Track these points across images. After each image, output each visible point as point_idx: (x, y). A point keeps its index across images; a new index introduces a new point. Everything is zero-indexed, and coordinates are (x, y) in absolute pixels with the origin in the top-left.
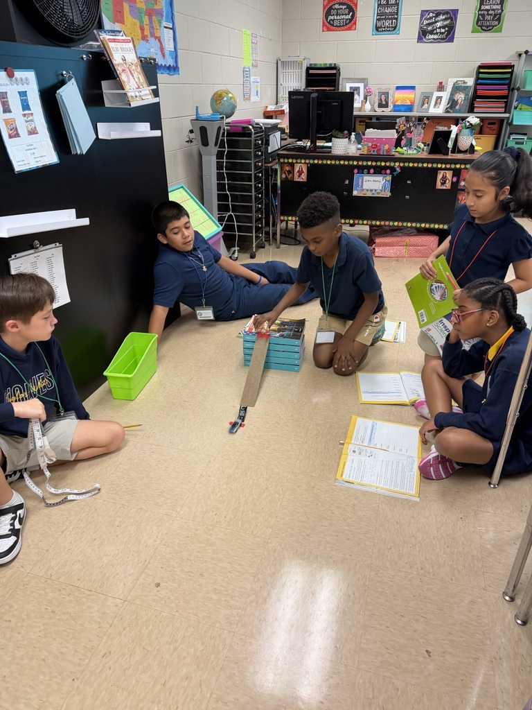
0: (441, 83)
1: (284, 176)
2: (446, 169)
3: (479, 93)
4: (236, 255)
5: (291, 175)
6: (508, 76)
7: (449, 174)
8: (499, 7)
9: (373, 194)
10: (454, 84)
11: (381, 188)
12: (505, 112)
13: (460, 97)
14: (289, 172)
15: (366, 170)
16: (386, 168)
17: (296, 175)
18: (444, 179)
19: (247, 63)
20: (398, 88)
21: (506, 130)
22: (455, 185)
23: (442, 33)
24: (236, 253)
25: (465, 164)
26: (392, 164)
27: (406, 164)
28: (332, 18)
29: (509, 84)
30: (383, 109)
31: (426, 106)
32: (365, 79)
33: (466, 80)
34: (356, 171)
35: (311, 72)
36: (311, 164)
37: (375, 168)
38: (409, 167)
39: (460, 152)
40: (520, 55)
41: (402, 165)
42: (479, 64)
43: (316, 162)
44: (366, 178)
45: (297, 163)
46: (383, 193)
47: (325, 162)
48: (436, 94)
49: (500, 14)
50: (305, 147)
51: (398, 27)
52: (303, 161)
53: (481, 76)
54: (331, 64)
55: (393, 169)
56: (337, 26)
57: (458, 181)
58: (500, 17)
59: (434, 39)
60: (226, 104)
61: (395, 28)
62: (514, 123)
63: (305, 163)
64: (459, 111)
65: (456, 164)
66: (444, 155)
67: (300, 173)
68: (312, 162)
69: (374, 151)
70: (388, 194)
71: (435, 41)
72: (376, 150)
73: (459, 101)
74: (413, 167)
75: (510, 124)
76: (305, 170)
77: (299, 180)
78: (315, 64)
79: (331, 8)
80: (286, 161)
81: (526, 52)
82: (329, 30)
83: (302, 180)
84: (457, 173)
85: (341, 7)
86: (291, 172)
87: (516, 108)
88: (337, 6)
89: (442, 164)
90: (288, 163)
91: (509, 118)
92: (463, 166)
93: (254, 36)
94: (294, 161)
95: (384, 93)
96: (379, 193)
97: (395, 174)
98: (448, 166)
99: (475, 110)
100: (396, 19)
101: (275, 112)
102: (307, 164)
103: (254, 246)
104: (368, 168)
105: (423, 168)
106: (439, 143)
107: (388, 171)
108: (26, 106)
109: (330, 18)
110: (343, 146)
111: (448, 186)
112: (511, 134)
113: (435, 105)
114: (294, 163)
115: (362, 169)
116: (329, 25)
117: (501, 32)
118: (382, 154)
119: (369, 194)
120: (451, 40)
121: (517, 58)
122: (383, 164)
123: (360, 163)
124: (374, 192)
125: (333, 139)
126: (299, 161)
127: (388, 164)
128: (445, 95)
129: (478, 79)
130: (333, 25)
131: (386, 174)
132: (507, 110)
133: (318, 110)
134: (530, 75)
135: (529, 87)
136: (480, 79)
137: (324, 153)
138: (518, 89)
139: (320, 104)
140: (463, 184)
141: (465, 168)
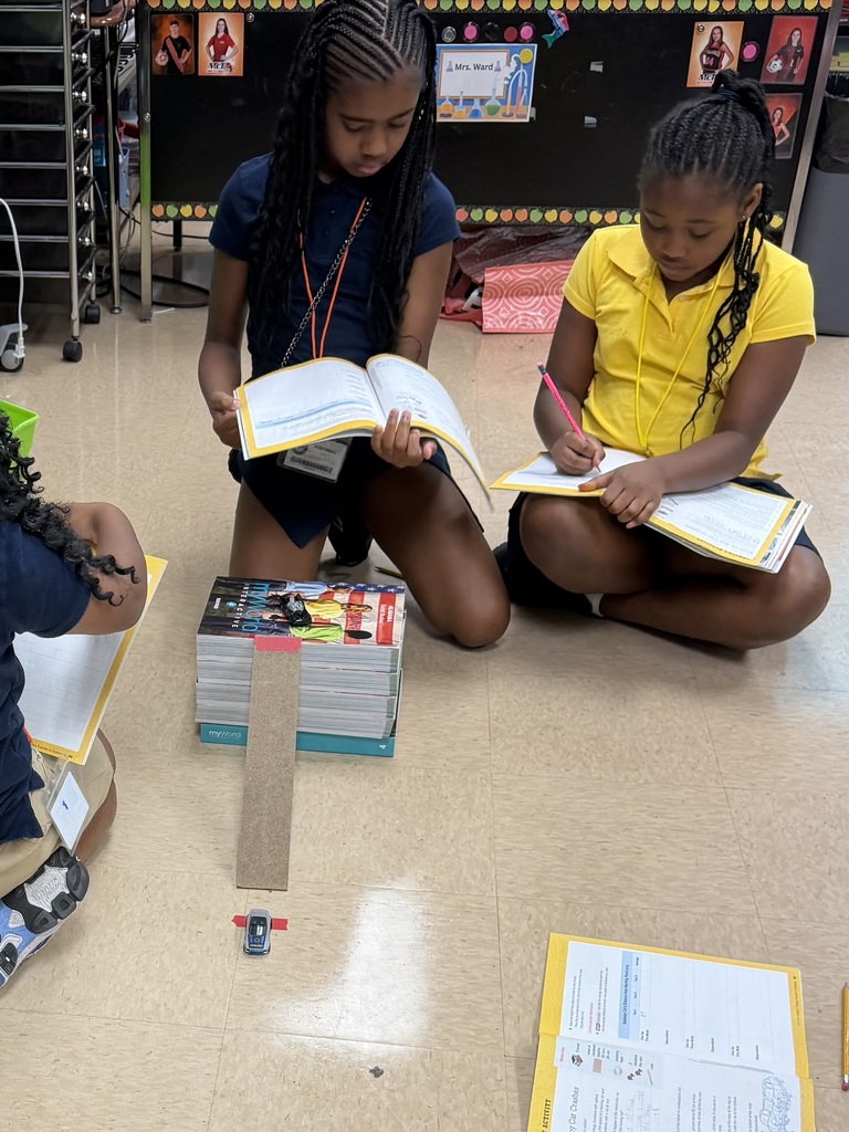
1: (161, 59)
2: (720, 16)
4: (20, 350)
5: (187, 55)
7: (731, 35)
9: (476, 113)
11: (500, 92)
14: (181, 44)
15: (452, 30)
16: (518, 18)
17: (206, 53)
18: (715, 47)
22: (751, 70)
24: (21, 346)
26: (539, 5)
27: (588, 5)
36: (256, 12)
37: (481, 19)
38: (596, 14)
41: (572, 6)
44: (449, 58)
45: (205, 8)
46: (508, 108)
52: (229, 3)
55: (542, 23)
57: (761, 59)
63: (236, 9)
67: (220, 45)
68: (260, 4)
70: (525, 113)
74: (612, 13)
76: (237, 36)
77: (215, 72)
80: (168, 4)
83: (225, 73)
84: (758, 28)
86: (188, 43)
90: (175, 10)
92: (778, 6)
94: (199, 3)
96: (493, 110)
97: (550, 38)
98: (728, 7)
102: (245, 12)
103: (75, 315)
104: (459, 20)
105: (643, 17)
107: (527, 31)
114: (194, 13)
119: (459, 115)
122: (508, 6)
123: (430, 4)
124: (477, 105)
126: (214, 3)
127: (524, 5)
131: (518, 40)
140: (776, 65)
141: (786, 11)
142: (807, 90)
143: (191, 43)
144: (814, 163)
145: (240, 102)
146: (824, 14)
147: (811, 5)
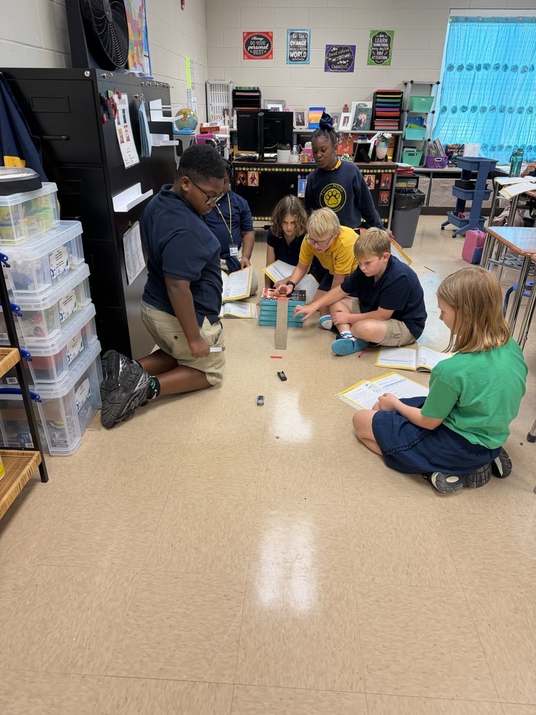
0: (346, 106)
1: (239, 182)
2: (370, 173)
3: (378, 114)
5: (245, 181)
6: (399, 100)
7: (373, 178)
8: (387, 45)
10: (357, 107)
12: (399, 130)
13: (363, 117)
14: (243, 179)
17: (249, 181)
18: (369, 181)
19: (189, 86)
20: (311, 109)
21: (401, 144)
22: (377, 186)
23: (345, 64)
25: (384, 169)
28: (252, 48)
29: (400, 107)
30: (301, 127)
31: (336, 124)
32: (283, 101)
33: (366, 103)
34: (299, 177)
35: (237, 94)
39: (378, 160)
40: (406, 84)
42: (375, 90)
43: (266, 169)
45: (250, 170)
47: (273, 170)
48: (344, 114)
49: (388, 51)
50: (255, 157)
51: (307, 58)
52: (255, 169)
53: (378, 100)
54: (254, 88)
56: (256, 55)
57: (380, 183)
58: (388, 53)
59: (338, 69)
60: (191, 121)
61: (305, 59)
62: (407, 138)
63: (257, 171)
64: (364, 129)
65: (377, 169)
66: (367, 162)
67: (253, 179)
68: (262, 170)
71: (339, 70)
73: (363, 121)
75: (404, 139)
76: (257, 177)
77: (252, 185)
78: (240, 88)
79: (250, 39)
80: (240, 169)
81: (412, 82)
82: (249, 58)
84: (378, 176)
85: (259, 39)
86: (245, 178)
87: (407, 126)
88: (255, 38)
89: (366, 169)
90: (242, 171)
91: (402, 134)
92: (383, 171)
93: (192, 62)
94: (248, 169)
95: (300, 113)
98: (372, 171)
99: (376, 128)
100: (306, 51)
101: (211, 128)
106: (361, 153)
108: (125, 122)
109: (250, 48)
110: (287, 157)
111: (372, 187)
112: (404, 147)
113: (344, 124)
115: (304, 175)
116: (249, 54)
117: (390, 65)
120: (352, 70)
121: (403, 86)
123: (303, 170)
125: (278, 151)
126: (251, 169)
128: (351, 115)
129: (375, 102)
130: (252, 54)
132: (400, 128)
133: (264, 127)
134: (416, 101)
135: (415, 110)
136: (376, 102)
137: (273, 163)
138: (408, 111)
139: (266, 122)
140: (383, 185)
141: (385, 173)
144: (394, 208)
145: (258, 192)
146: (393, 174)
147: (390, 171)
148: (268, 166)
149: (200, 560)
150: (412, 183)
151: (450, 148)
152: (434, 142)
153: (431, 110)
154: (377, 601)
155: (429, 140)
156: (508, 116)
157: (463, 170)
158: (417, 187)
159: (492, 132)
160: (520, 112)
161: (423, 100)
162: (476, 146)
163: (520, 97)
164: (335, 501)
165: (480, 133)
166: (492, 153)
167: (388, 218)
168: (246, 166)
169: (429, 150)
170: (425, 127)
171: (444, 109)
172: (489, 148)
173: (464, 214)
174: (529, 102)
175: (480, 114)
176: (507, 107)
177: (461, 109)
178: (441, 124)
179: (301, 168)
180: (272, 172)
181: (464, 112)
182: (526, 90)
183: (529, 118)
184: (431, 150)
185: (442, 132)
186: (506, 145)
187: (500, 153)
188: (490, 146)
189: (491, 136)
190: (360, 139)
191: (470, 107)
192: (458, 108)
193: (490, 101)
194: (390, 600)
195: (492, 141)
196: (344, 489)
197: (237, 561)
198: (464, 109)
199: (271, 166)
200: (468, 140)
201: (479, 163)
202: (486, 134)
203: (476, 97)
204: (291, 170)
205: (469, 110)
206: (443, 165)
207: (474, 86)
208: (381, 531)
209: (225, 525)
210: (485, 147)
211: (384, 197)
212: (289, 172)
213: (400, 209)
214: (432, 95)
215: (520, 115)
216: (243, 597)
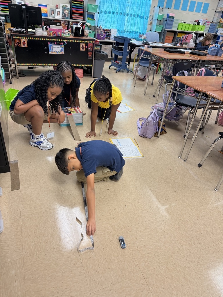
1: (16, 45)
2: (83, 43)
3: (73, 11)
5: (19, 44)
6: (82, 5)
7: (84, 45)
9: (57, 53)
10: (62, 6)
11: (60, 50)
13: (67, 12)
14: (18, 43)
15: (53, 43)
16: (61, 42)
17: (22, 44)
18: (83, 46)
20: (39, 5)
22: (87, 49)
26: (63, 40)
27: (69, 41)
29: (83, 9)
31: (53, 15)
33: (67, 5)
34: (49, 43)
36: (28, 39)
37: (57, 42)
38: (69, 42)
39: (85, 36)
41: (67, 41)
43: (31, 38)
44: (54, 46)
45: (21, 39)
46: (61, 52)
47: (35, 39)
50: (23, 32)
52: (24, 38)
53: (73, 4)
55: (64, 43)
57: (88, 48)
64: (67, 18)
65: (86, 41)
66: (79, 37)
67: (24, 43)
68: (29, 38)
69: (55, 35)
70: (63, 53)
72: (55, 34)
73: (67, 14)
74: (71, 42)
76: (26, 42)
77: (24, 47)
80: (16, 38)
83: (25, 47)
84: (87, 44)
87: (87, 19)
89: (81, 41)
90: (17, 38)
91: (85, 22)
92: (89, 42)
94: (20, 38)
96: (59, 53)
97: (65, 44)
98: (84, 42)
99: (73, 18)
102: (27, 39)
104: (54, 42)
105: (75, 42)
106: (77, 32)
110: (41, 32)
111: (84, 50)
113: (57, 15)
114: (20, 39)
115: (51, 42)
118: (58, 36)
119: (56, 53)
122: (60, 40)
123: (50, 40)
124: (57, 52)
125: (36, 28)
126: (22, 38)
127: (61, 40)
131: (61, 44)
132: (84, 20)
133: (27, 14)
134: (90, 6)
135: (90, 11)
136: (72, 5)
137: (33, 35)
138: (87, 11)
139: (27, 11)
140: (89, 49)
141: (89, 43)
142: (93, 51)
143: (20, 43)
144: (94, 59)
145: (28, 51)
146: (93, 43)
147: (92, 42)
148: (32, 37)
149: (115, 274)
150: (99, 48)
151: (106, 31)
152: (99, 27)
153: (97, 12)
154: (198, 262)
155: (97, 26)
156: (127, 17)
157: (116, 42)
158: (101, 49)
159: (121, 24)
160: (131, 16)
161: (93, 6)
162: (116, 30)
163: (131, 9)
164: (152, 217)
165: (116, 24)
166: (121, 34)
167: (92, 64)
168: (19, 36)
169: (98, 31)
170: (94, 19)
171: (101, 12)
172: (120, 31)
173: (118, 61)
174: (134, 12)
175: (116, 16)
176: (126, 13)
177: (108, 12)
178: (100, 19)
179: (49, 39)
180: (34, 40)
181: (109, 14)
182: (133, 6)
183: (134, 19)
184: (99, 31)
185: (101, 22)
186: (126, 30)
187: (124, 34)
188: (120, 30)
189: (121, 26)
190: (74, 24)
191: (112, 12)
192: (107, 12)
193: (119, 10)
194: (202, 260)
195: (121, 28)
196: (152, 209)
197: (132, 267)
198: (109, 12)
199: (34, 37)
200: (112, 27)
201: (124, 39)
202: (119, 25)
203: (114, 7)
204: (44, 39)
205: (111, 13)
206: (104, 38)
207: (113, 2)
208: (178, 226)
209: (114, 248)
210: (118, 31)
211: (90, 54)
212: (43, 40)
213: (97, 60)
214: (96, 4)
215: (131, 17)
216: (147, 287)
